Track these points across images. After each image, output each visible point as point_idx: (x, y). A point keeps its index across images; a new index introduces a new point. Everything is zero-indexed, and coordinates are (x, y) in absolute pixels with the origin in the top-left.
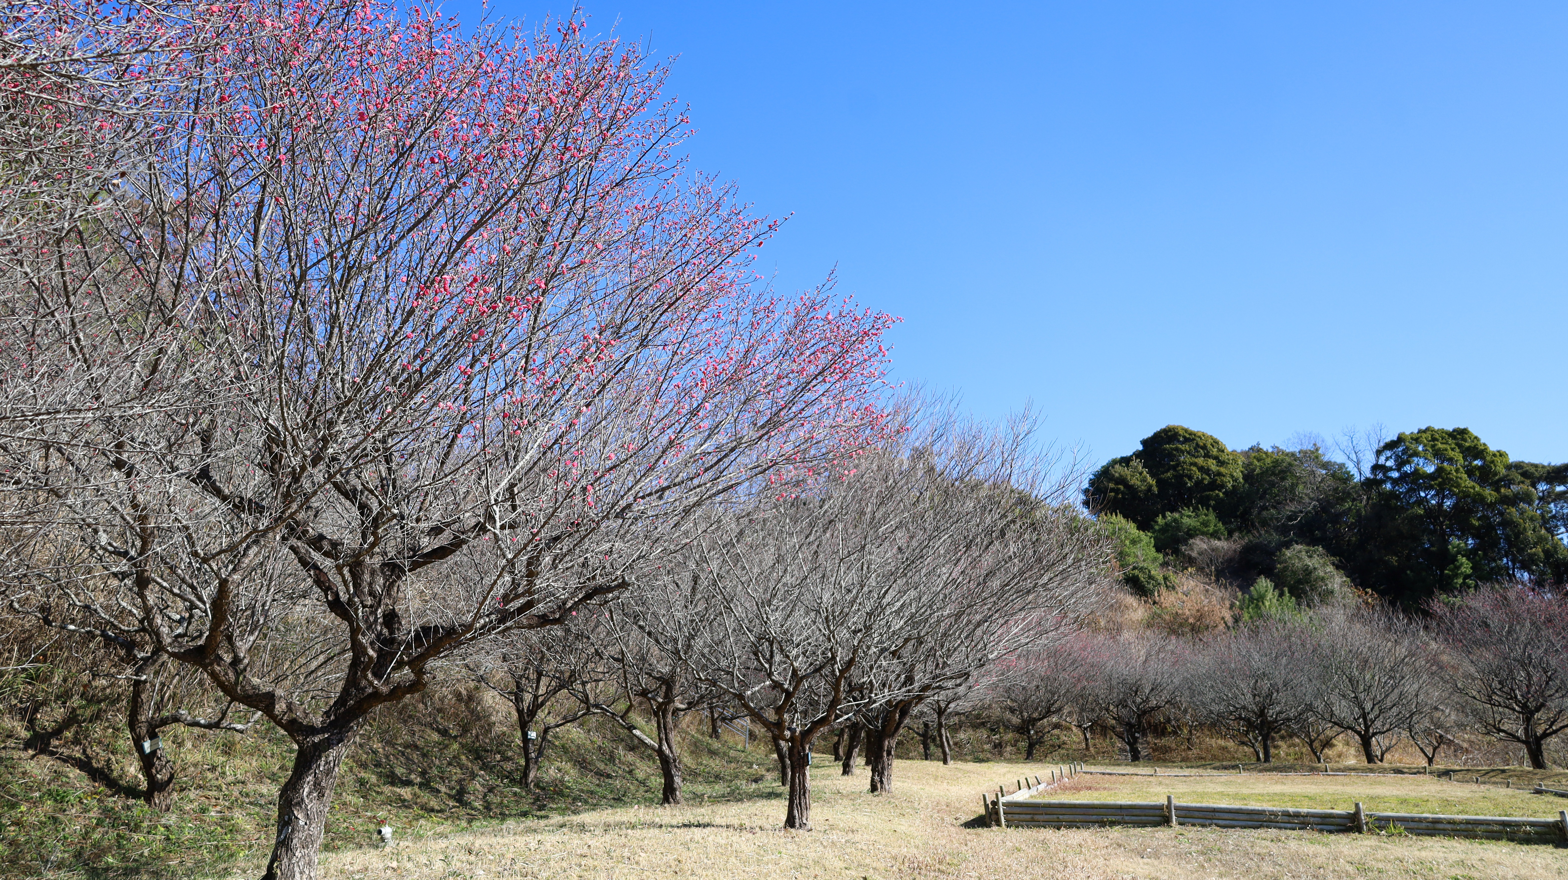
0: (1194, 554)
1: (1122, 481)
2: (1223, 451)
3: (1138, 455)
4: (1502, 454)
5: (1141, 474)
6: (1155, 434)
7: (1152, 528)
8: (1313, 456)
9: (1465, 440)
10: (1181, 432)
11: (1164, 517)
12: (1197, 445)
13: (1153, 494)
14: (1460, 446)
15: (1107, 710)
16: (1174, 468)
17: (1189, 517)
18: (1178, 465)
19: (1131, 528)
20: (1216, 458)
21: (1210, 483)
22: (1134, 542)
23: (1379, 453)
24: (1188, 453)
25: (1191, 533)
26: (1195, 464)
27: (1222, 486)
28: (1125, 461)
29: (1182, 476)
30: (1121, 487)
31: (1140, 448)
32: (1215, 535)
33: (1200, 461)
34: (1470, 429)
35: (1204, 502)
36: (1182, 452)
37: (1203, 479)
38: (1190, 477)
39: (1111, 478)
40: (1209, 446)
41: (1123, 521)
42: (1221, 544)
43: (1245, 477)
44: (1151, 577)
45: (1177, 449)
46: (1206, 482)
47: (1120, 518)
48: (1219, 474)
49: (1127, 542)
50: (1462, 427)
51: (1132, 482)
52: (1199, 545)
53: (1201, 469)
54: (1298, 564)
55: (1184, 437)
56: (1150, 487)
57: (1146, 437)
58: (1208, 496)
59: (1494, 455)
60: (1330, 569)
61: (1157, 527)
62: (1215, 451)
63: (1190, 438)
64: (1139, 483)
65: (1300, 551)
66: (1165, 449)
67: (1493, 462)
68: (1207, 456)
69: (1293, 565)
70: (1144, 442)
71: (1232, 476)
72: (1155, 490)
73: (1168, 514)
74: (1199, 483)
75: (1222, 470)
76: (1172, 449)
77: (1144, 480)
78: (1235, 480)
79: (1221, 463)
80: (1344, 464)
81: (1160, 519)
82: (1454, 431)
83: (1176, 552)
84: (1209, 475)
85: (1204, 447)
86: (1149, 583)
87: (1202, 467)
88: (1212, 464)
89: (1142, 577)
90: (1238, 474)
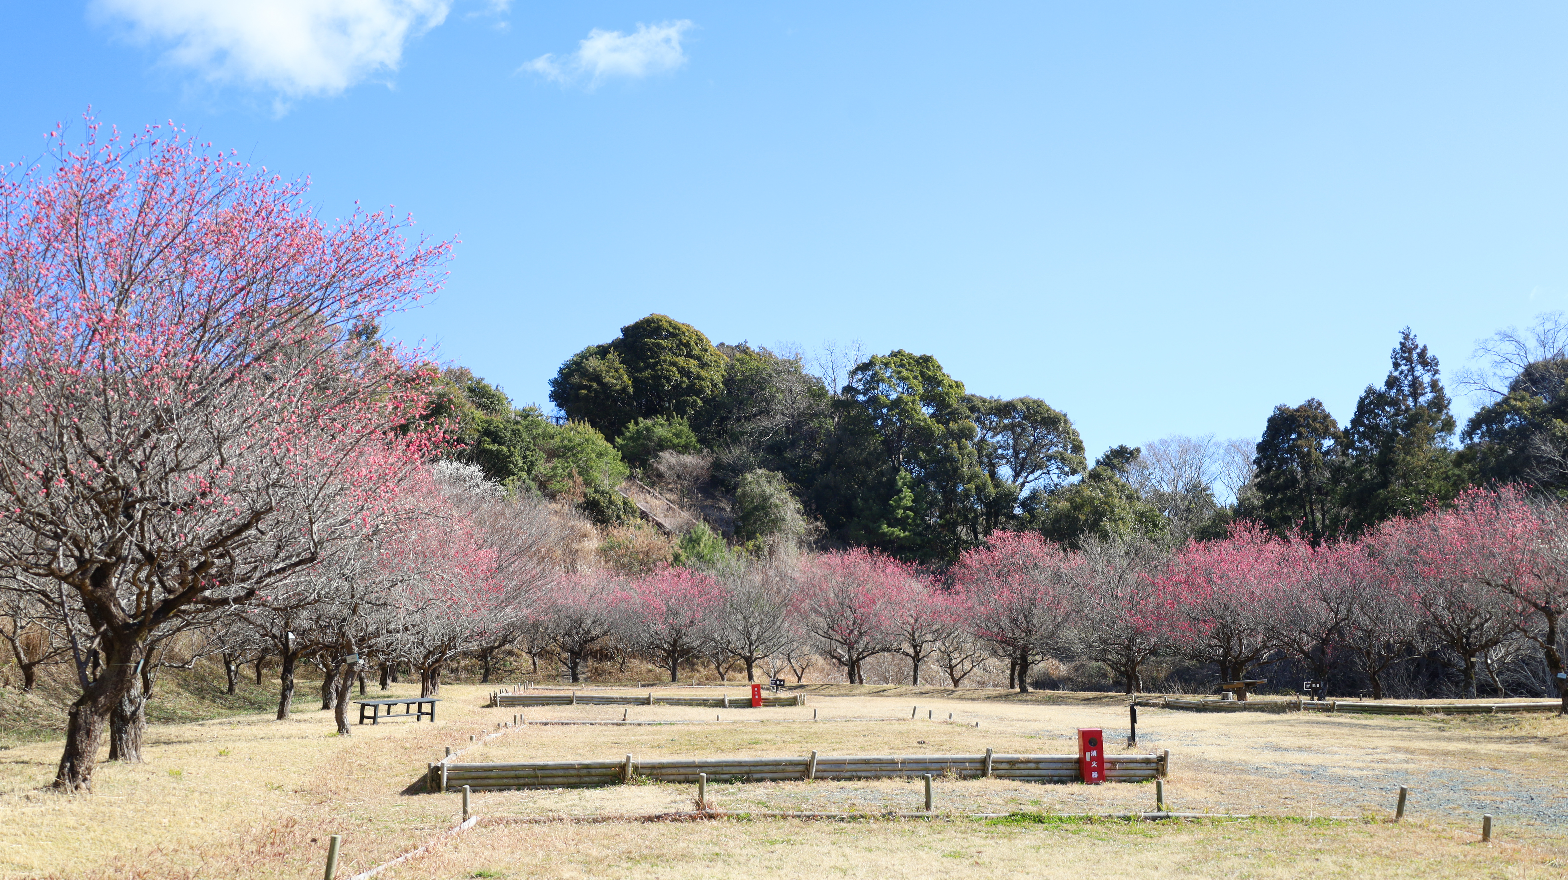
0: (663, 468)
1: (597, 378)
2: (706, 351)
3: (616, 345)
4: (958, 385)
5: (617, 371)
6: (637, 323)
7: (623, 434)
8: (793, 367)
9: (928, 369)
10: (665, 325)
11: (637, 423)
12: (680, 340)
13: (628, 395)
14: (922, 374)
15: (555, 640)
16: (653, 367)
17: (662, 425)
18: (657, 364)
19: (599, 439)
20: (698, 358)
21: (688, 387)
22: (600, 455)
23: (853, 373)
24: (670, 350)
25: (662, 445)
26: (674, 364)
27: (699, 392)
28: (602, 351)
29: (660, 377)
30: (595, 385)
31: (621, 336)
32: (684, 449)
33: (681, 361)
34: (935, 357)
35: (681, 410)
36: (663, 348)
37: (682, 382)
38: (668, 380)
39: (584, 373)
40: (692, 343)
41: (591, 431)
42: (689, 459)
43: (726, 382)
44: (611, 502)
45: (658, 345)
46: (684, 386)
47: (588, 426)
48: (699, 377)
49: (593, 455)
50: (928, 354)
51: (607, 380)
52: (668, 459)
53: (682, 371)
54: (756, 490)
55: (668, 331)
56: (624, 389)
57: (627, 325)
58: (685, 401)
59: (951, 386)
60: (786, 495)
61: (628, 434)
62: (697, 351)
63: (675, 333)
64: (614, 381)
65: (760, 476)
66: (646, 344)
67: (947, 394)
68: (689, 355)
69: (752, 491)
70: (625, 331)
71: (712, 381)
72: (631, 390)
73: (641, 419)
74: (677, 386)
75: (702, 372)
76: (653, 344)
77: (619, 377)
78: (715, 385)
79: (703, 365)
80: (820, 378)
81: (631, 426)
82: (921, 358)
83: (644, 464)
84: (689, 378)
85: (687, 345)
86: (608, 508)
87: (683, 368)
88: (693, 365)
89: (603, 502)
90: (718, 379)
